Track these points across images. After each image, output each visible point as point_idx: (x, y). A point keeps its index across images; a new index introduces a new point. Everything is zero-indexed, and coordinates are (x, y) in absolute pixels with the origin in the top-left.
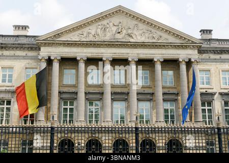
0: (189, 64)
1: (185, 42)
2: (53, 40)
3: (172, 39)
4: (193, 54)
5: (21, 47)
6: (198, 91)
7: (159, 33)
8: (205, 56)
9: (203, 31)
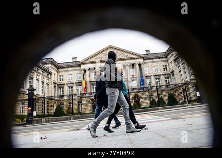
0: (140, 65)
1: (138, 57)
2: (84, 63)
3: (132, 56)
4: (141, 61)
5: (74, 66)
6: (144, 76)
7: (127, 54)
8: (146, 61)
9: (146, 51)
